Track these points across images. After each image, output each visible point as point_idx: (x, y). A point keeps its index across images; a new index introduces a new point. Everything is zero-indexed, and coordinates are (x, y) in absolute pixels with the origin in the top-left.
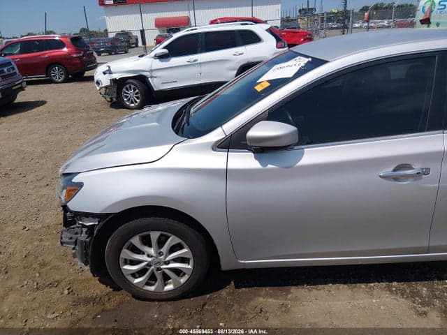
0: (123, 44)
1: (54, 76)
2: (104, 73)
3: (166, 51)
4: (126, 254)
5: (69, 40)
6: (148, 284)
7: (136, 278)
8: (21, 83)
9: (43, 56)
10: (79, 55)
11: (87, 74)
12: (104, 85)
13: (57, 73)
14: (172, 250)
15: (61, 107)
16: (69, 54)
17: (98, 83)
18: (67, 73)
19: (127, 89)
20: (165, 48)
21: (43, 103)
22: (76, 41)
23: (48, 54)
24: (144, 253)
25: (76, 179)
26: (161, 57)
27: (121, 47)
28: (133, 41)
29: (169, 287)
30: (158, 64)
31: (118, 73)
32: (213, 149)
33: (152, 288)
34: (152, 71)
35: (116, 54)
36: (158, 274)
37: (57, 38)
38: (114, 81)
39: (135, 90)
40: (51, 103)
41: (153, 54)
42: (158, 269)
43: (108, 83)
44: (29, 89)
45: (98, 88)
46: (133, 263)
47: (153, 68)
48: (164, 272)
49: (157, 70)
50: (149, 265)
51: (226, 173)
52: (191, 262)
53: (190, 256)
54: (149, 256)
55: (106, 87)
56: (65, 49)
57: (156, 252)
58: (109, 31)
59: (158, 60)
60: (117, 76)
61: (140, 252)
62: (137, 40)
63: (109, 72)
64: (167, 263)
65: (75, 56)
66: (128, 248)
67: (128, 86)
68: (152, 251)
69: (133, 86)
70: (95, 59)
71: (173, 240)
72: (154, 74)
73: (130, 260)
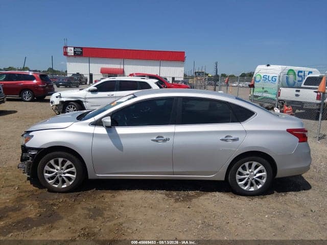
0: (77, 81)
1: (25, 97)
2: (57, 97)
3: (96, 88)
4: (47, 168)
5: (38, 76)
6: (55, 184)
7: (50, 180)
8: (3, 98)
9: (19, 84)
10: (43, 86)
11: (47, 98)
12: (55, 104)
13: (27, 95)
14: (68, 167)
15: (26, 115)
16: (37, 84)
17: (52, 102)
18: (34, 96)
19: (69, 108)
20: (95, 86)
21: (15, 112)
22: (43, 77)
23: (23, 83)
24: (55, 169)
25: (31, 134)
26: (92, 91)
27: (74, 83)
28: (84, 80)
29: (64, 186)
30: (90, 95)
31: (66, 97)
32: (89, 125)
33: (56, 186)
34: (86, 98)
35: (70, 87)
36: (60, 179)
37: (31, 74)
38: (62, 102)
39: (74, 108)
40: (20, 113)
41: (88, 89)
42: (61, 176)
43: (58, 103)
44: (7, 103)
45: (51, 105)
46: (50, 172)
47: (87, 97)
48: (63, 178)
49: (89, 98)
50: (56, 174)
51: (93, 135)
52: (75, 174)
53: (75, 171)
54: (57, 170)
55: (57, 105)
56: (35, 81)
57: (60, 168)
58: (68, 72)
59: (90, 93)
60: (64, 100)
61: (53, 168)
62: (87, 80)
63: (60, 97)
64: (64, 174)
65: (41, 86)
66: (48, 165)
67: (70, 106)
68: (59, 168)
69: (73, 106)
70: (54, 89)
71: (69, 163)
72: (87, 100)
73: (49, 171)
